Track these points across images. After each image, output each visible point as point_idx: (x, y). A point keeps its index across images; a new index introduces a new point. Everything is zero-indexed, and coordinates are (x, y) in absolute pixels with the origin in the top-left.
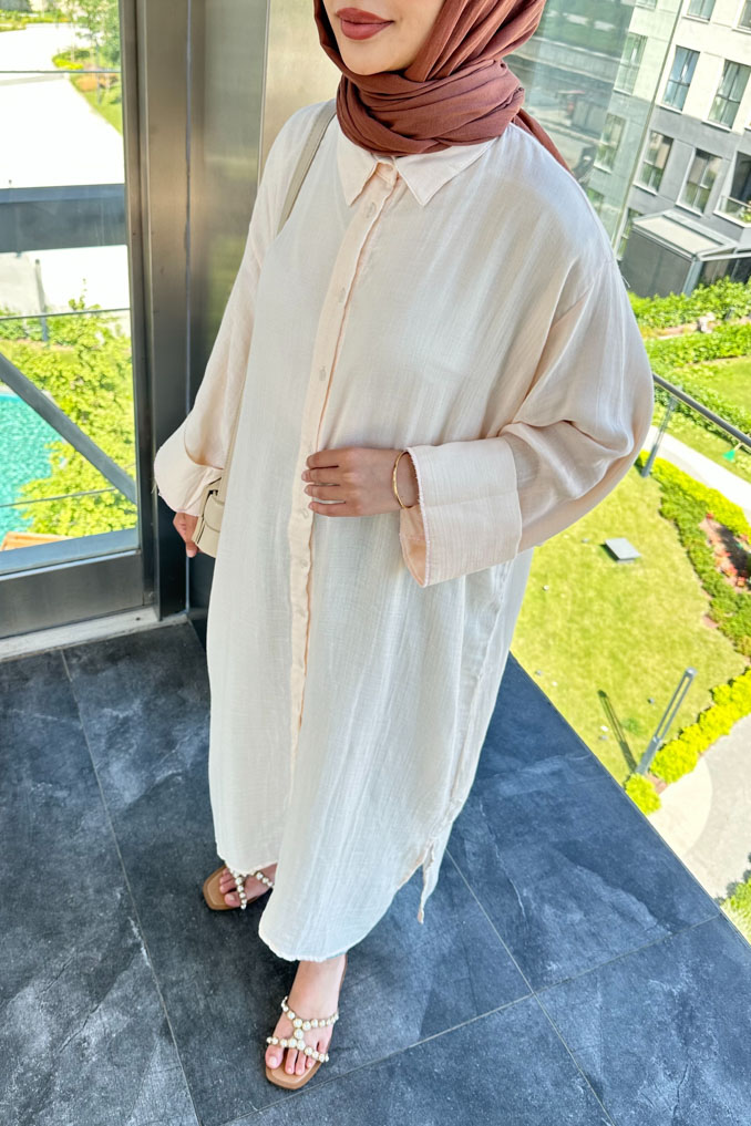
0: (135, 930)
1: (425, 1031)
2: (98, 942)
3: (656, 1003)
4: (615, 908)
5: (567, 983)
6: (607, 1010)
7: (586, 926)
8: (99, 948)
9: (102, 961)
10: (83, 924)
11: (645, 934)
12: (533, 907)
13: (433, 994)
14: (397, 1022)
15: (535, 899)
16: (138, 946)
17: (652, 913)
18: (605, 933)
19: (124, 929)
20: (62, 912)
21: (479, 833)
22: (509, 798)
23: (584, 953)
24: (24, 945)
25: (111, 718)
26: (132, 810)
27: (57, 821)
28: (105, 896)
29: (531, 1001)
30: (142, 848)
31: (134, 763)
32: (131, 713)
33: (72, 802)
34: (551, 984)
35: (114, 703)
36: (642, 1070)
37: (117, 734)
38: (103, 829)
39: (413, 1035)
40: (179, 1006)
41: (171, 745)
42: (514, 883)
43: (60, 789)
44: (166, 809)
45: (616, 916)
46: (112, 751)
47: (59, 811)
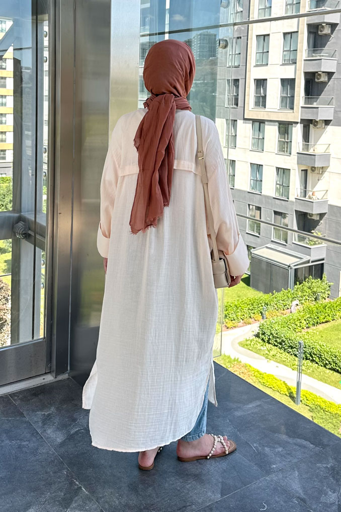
0: (77, 483)
2: (60, 490)
3: (321, 471)
4: (296, 444)
5: (281, 470)
7: (285, 452)
8: (61, 491)
9: (64, 495)
10: (50, 484)
11: (311, 451)
12: (260, 449)
13: (222, 482)
14: (209, 494)
15: (260, 447)
16: (80, 488)
17: (312, 444)
18: (294, 453)
19: (72, 483)
20: (39, 482)
21: (230, 429)
22: (240, 417)
23: (286, 460)
24: (24, 496)
25: (42, 415)
26: (62, 444)
27: (26, 453)
28: (59, 474)
29: (267, 478)
30: (71, 456)
31: (58, 428)
32: (51, 412)
33: (32, 445)
34: (274, 472)
35: (41, 410)
36: (321, 492)
37: (47, 420)
38: (50, 452)
39: (218, 497)
40: (106, 504)
41: (74, 420)
42: (249, 443)
43: (24, 441)
44: (79, 442)
45: (297, 447)
46: (46, 426)
47: (26, 449)
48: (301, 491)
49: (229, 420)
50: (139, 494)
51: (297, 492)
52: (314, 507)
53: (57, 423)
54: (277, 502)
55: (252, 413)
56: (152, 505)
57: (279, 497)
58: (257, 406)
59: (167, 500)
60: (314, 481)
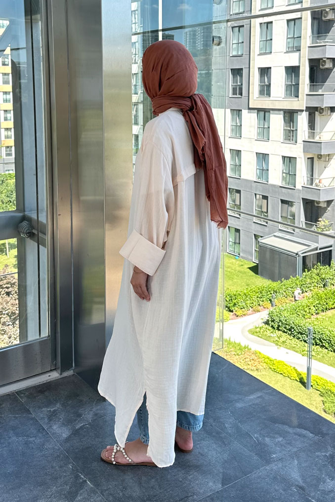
0: (82, 476)
2: (66, 483)
3: (320, 459)
4: (295, 434)
5: (281, 460)
7: (284, 441)
8: (66, 485)
9: (70, 488)
10: (56, 478)
11: (310, 440)
12: (260, 439)
13: (223, 473)
14: (211, 484)
15: (261, 437)
16: (86, 481)
17: (312, 433)
18: (293, 442)
19: (77, 477)
20: (45, 477)
21: (231, 420)
22: (241, 408)
23: (286, 450)
24: (31, 490)
25: (48, 411)
26: (68, 440)
27: (33, 448)
28: (65, 468)
29: (267, 468)
30: (77, 450)
31: (63, 424)
32: (56, 408)
33: (38, 441)
34: (274, 461)
35: (47, 406)
36: (319, 480)
37: (52, 416)
38: (56, 447)
39: (219, 487)
40: (110, 496)
41: (79, 415)
42: (250, 433)
43: (31, 437)
44: (84, 436)
45: (297, 436)
46: (52, 422)
47: (33, 445)
48: (300, 480)
49: (231, 412)
50: (143, 486)
51: (296, 480)
52: (312, 494)
53: (62, 419)
54: (276, 490)
55: (254, 404)
56: (155, 496)
57: (278, 486)
58: (258, 397)
59: (169, 491)
60: (313, 469)
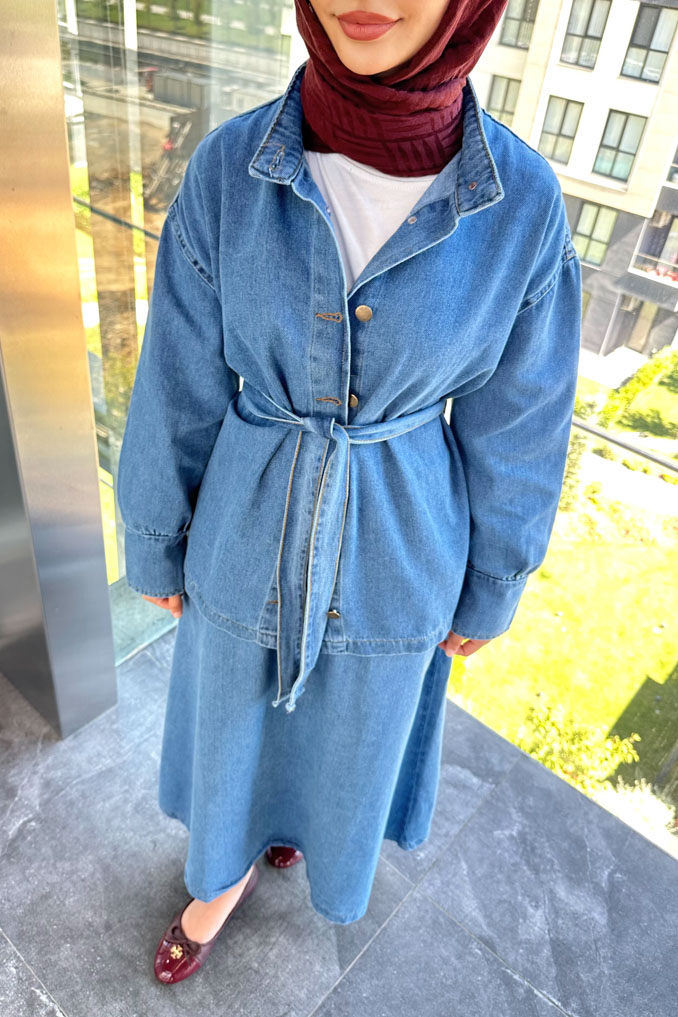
0: (44, 998)
1: (342, 964)
5: (436, 864)
6: (473, 872)
23: (439, 832)
29: (415, 894)
30: (19, 911)
34: (424, 872)
36: (515, 911)
41: (12, 793)
44: (30, 860)
45: (452, 789)
48: (481, 920)
51: (476, 923)
54: (445, 962)
